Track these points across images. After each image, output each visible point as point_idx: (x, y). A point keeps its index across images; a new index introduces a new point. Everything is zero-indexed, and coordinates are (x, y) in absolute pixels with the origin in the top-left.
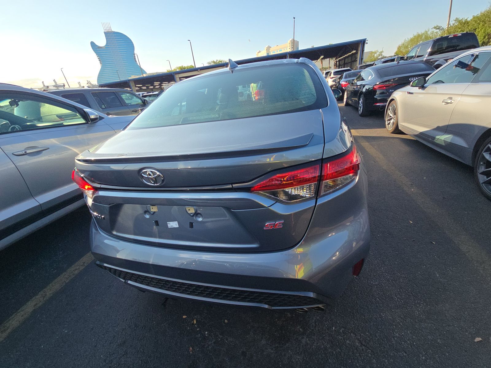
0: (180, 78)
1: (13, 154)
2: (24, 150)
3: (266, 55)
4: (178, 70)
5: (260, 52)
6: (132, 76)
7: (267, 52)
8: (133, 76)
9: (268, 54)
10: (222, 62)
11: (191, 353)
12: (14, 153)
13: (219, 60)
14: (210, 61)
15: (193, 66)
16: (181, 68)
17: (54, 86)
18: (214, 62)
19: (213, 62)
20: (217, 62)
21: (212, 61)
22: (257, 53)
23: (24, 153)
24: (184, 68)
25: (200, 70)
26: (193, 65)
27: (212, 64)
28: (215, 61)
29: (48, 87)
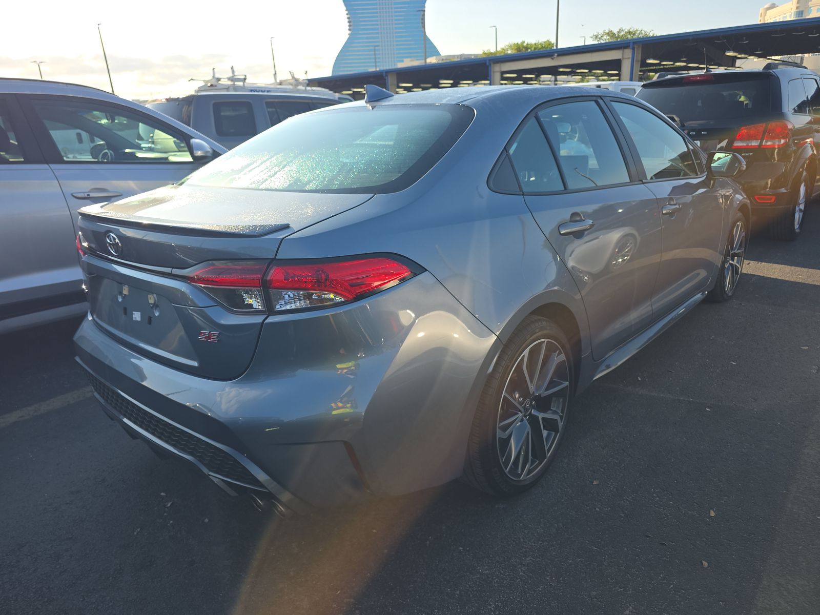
0: (503, 73)
1: (72, 195)
2: (88, 192)
3: (792, 19)
4: (509, 52)
5: (773, 6)
6: (405, 60)
7: (797, 8)
8: (409, 59)
9: (800, 13)
10: (634, 34)
11: (135, 533)
12: (74, 194)
13: (626, 28)
14: (601, 32)
15: (550, 43)
16: (519, 47)
17: (229, 79)
18: (610, 34)
19: (608, 34)
20: (621, 34)
21: (607, 31)
22: (761, 10)
23: (86, 196)
24: (527, 48)
25: (558, 55)
26: (553, 41)
27: (606, 39)
28: (615, 31)
29: (219, 79)
